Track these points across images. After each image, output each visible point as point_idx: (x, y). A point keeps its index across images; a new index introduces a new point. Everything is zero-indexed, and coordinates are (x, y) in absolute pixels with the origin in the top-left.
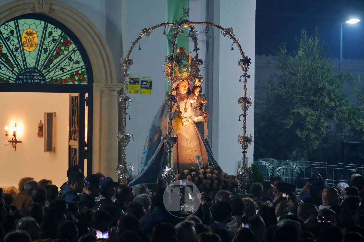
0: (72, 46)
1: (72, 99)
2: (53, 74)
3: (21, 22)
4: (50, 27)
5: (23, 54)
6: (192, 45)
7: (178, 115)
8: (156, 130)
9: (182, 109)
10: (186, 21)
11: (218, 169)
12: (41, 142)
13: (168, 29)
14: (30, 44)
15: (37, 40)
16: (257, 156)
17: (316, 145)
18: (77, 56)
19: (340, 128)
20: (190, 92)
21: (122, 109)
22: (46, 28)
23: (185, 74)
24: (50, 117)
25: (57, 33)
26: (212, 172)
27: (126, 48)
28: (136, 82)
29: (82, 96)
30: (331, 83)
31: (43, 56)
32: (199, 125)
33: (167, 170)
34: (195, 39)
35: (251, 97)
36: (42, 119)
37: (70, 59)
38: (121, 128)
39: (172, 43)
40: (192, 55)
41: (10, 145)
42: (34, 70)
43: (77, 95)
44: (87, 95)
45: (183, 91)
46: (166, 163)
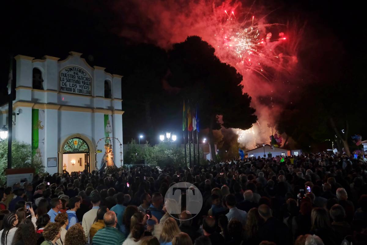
0: (85, 144)
1: (85, 155)
2: (81, 150)
3: (74, 139)
4: (80, 140)
5: (74, 145)
6: (110, 142)
7: (107, 156)
8: (103, 160)
9: (108, 155)
10: (108, 137)
11: (116, 167)
12: (79, 164)
13: (105, 139)
14: (76, 144)
15: (77, 143)
16: (124, 164)
17: (135, 161)
18: (86, 146)
19: (140, 157)
20: (110, 151)
21: (96, 155)
22: (79, 140)
23: (109, 148)
24: (81, 159)
25: (82, 141)
26: (115, 167)
27: (96, 143)
28: (99, 150)
29: (87, 154)
30: (138, 148)
31: (79, 146)
32: (112, 158)
33: (106, 167)
34: (110, 141)
35: (122, 152)
36: (79, 159)
37: (85, 146)
38: (96, 160)
39: (106, 142)
40: (110, 144)
41: (72, 165)
42: (77, 149)
43: (86, 154)
44: (88, 154)
45: (108, 151)
46: (105, 166)
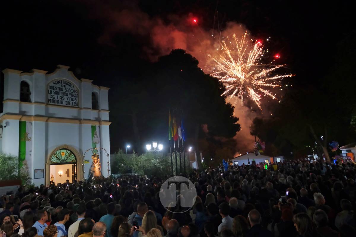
0: (72, 155)
1: (73, 166)
2: (68, 161)
3: (61, 150)
4: (67, 151)
5: (61, 157)
6: (97, 152)
7: (95, 167)
8: (90, 170)
9: (95, 165)
10: (96, 148)
11: (103, 177)
12: (66, 175)
13: (92, 149)
14: (63, 155)
15: (65, 154)
16: (111, 173)
17: (123, 170)
18: (73, 156)
19: (127, 166)
20: (97, 162)
21: (83, 166)
22: (66, 151)
23: (96, 158)
24: (68, 170)
25: (69, 152)
27: (84, 154)
28: (86, 161)
29: (75, 164)
30: (125, 158)
31: (66, 157)
32: (99, 168)
33: (93, 178)
34: (98, 151)
35: (110, 162)
36: (67, 170)
37: (72, 157)
38: (83, 170)
39: (93, 152)
40: (97, 154)
41: (60, 176)
42: (64, 160)
43: (73, 164)
44: (76, 164)
45: (96, 162)
46: (93, 176)
